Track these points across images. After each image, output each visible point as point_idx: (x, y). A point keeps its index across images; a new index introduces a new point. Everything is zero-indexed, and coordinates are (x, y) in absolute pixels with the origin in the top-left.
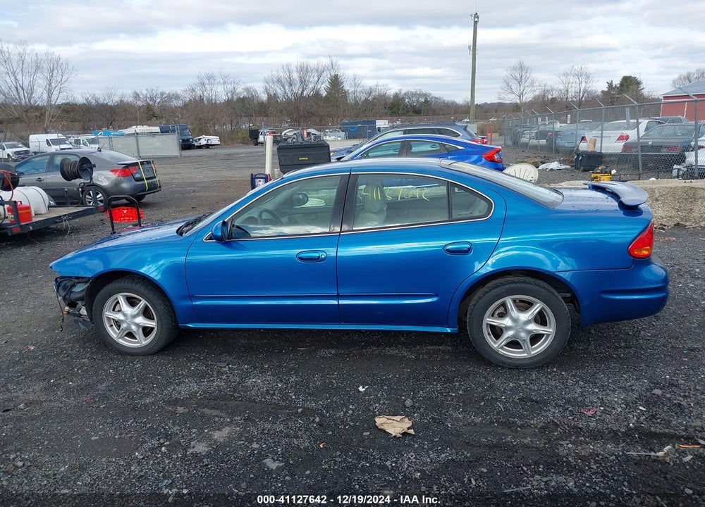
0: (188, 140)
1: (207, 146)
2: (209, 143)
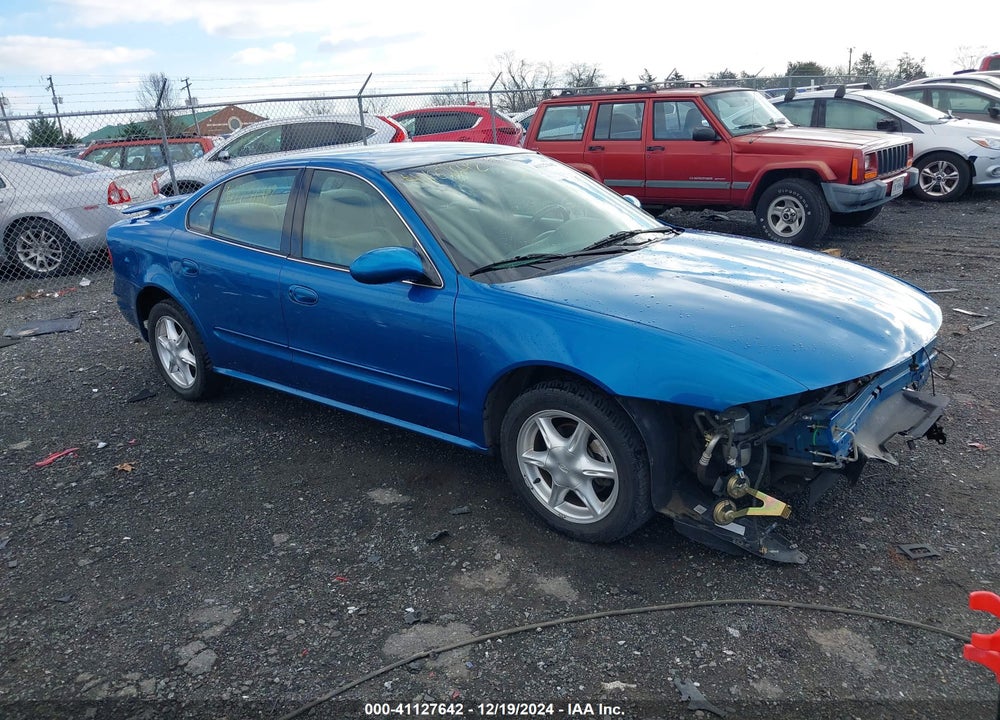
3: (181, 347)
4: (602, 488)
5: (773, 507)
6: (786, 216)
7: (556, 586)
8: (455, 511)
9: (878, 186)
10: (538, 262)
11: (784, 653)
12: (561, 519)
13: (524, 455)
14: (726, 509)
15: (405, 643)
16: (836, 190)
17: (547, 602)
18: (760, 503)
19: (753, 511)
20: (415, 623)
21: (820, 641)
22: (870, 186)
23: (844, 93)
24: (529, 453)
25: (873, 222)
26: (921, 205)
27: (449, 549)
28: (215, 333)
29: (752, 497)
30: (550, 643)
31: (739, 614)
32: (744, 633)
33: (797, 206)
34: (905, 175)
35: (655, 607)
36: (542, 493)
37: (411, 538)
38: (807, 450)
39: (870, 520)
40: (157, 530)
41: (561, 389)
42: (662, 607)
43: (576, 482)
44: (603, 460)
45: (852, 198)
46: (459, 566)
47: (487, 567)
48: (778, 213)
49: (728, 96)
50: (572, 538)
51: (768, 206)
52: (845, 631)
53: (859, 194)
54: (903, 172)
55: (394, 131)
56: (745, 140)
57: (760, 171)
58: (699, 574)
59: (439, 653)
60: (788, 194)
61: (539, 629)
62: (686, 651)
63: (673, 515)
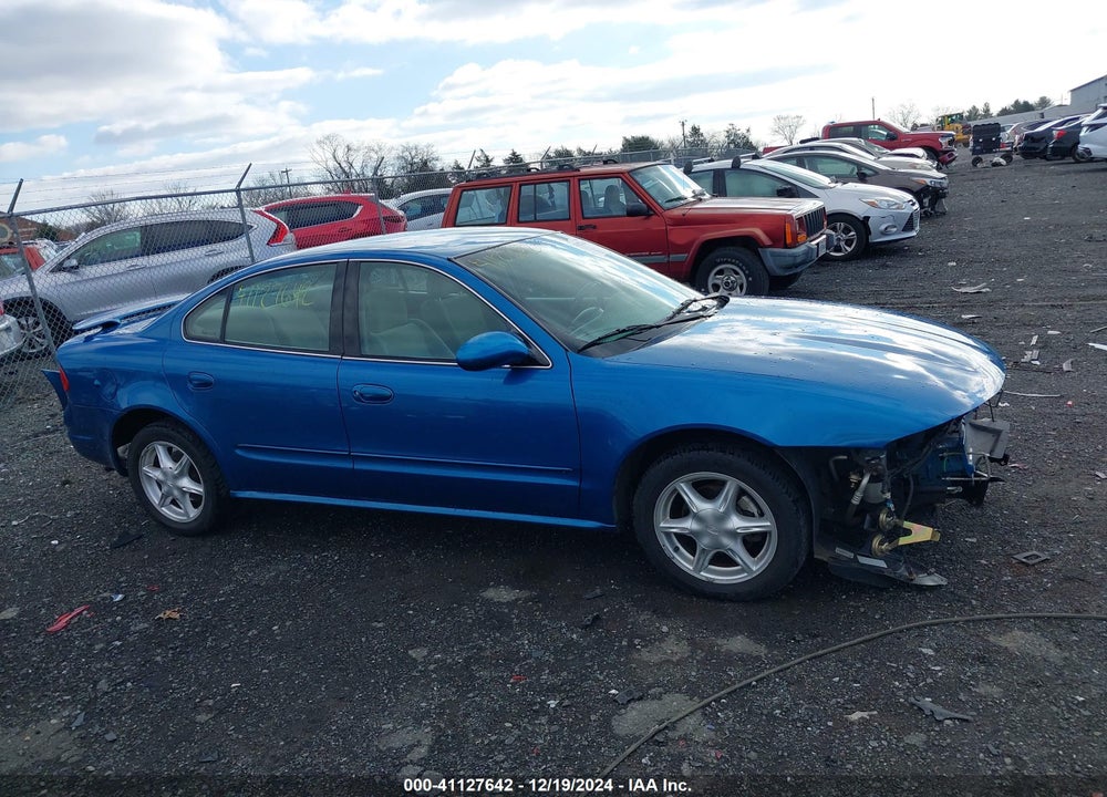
3: (180, 475)
4: (753, 543)
5: (921, 533)
6: (727, 284)
7: (738, 644)
8: (587, 596)
9: (810, 248)
10: (633, 334)
11: (981, 660)
12: (710, 583)
13: (662, 525)
14: (881, 543)
15: (634, 720)
16: (773, 254)
17: (741, 659)
18: (908, 532)
19: (903, 541)
20: (629, 701)
21: (1004, 644)
22: (802, 249)
23: (739, 163)
24: (666, 522)
25: (796, 284)
26: (828, 265)
27: (608, 631)
28: (238, 452)
29: (901, 527)
30: (773, 694)
31: (921, 636)
32: (936, 651)
33: (737, 273)
34: (824, 236)
35: (843, 645)
36: (685, 562)
37: (561, 628)
38: (939, 477)
39: (974, 540)
40: (265, 671)
41: (708, 450)
42: (852, 642)
43: (727, 542)
44: (753, 515)
45: (790, 261)
46: (631, 646)
47: (661, 640)
48: (719, 282)
49: (649, 171)
50: (722, 601)
51: (709, 275)
52: (1017, 633)
53: (795, 256)
54: (822, 234)
55: (275, 226)
56: (677, 212)
57: (697, 242)
58: (862, 610)
59: (675, 722)
60: (727, 262)
61: (754, 683)
62: (899, 675)
63: (825, 559)
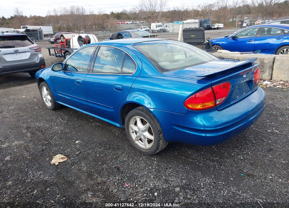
0: (209, 26)
1: (218, 28)
2: (219, 27)
